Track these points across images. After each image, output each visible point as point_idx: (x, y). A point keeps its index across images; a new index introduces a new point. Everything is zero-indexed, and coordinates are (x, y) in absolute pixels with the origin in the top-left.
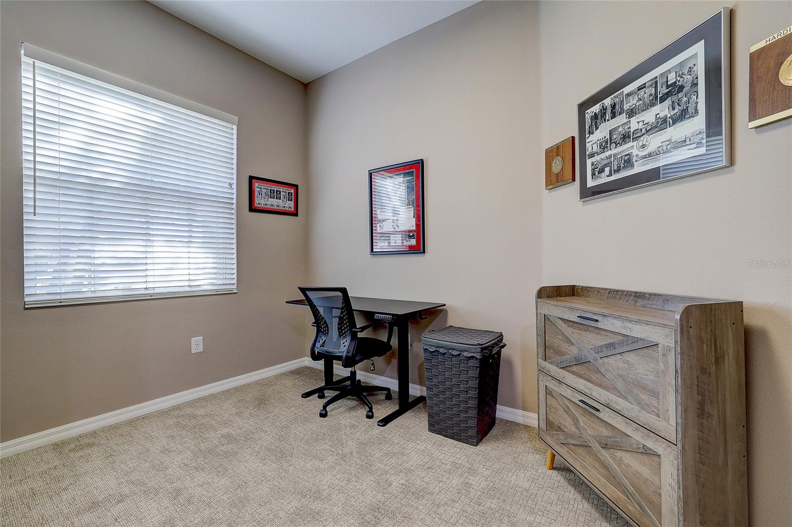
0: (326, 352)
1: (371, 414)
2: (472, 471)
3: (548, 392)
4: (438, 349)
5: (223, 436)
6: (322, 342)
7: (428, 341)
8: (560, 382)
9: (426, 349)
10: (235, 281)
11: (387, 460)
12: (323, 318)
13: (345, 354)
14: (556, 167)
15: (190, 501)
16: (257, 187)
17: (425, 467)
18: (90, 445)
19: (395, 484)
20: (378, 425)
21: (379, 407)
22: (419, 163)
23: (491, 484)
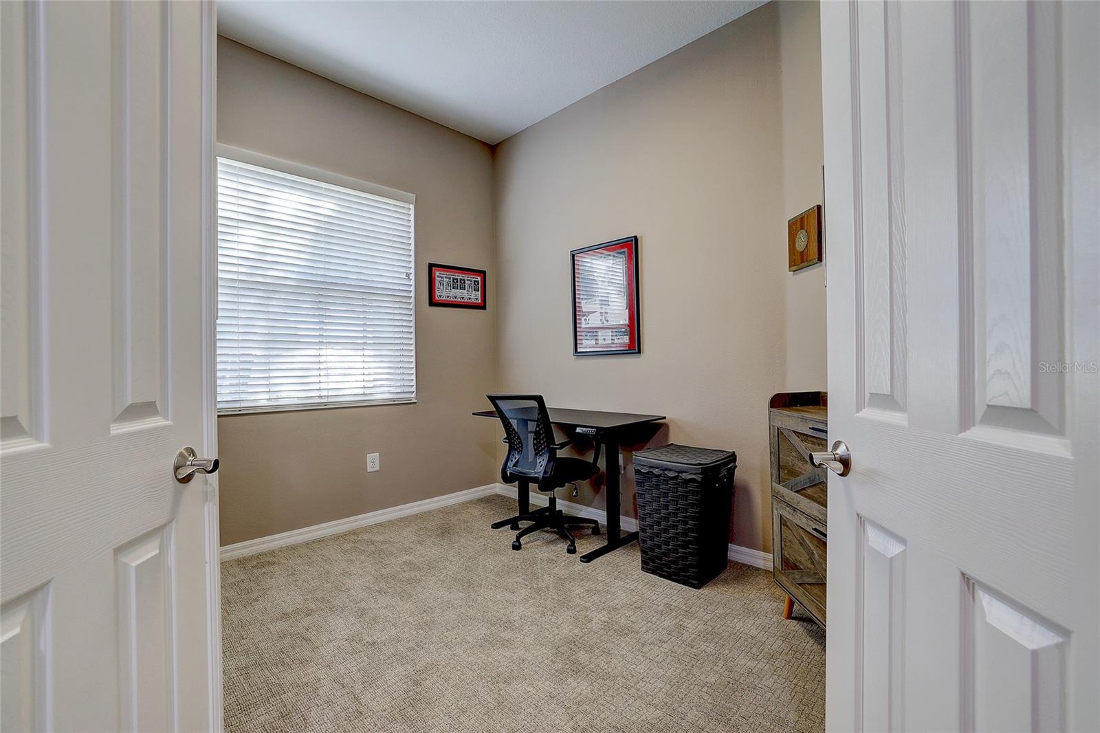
0: (520, 472)
1: (573, 548)
2: (688, 614)
3: (783, 522)
4: (651, 470)
5: (405, 563)
6: (514, 461)
7: (640, 460)
8: (795, 509)
9: (638, 470)
10: (414, 389)
11: (588, 597)
12: (517, 433)
13: (541, 475)
14: (800, 245)
15: (375, 620)
16: (438, 276)
17: (633, 607)
18: (270, 563)
19: (596, 620)
20: (581, 561)
21: (584, 542)
22: (632, 241)
23: (710, 629)
